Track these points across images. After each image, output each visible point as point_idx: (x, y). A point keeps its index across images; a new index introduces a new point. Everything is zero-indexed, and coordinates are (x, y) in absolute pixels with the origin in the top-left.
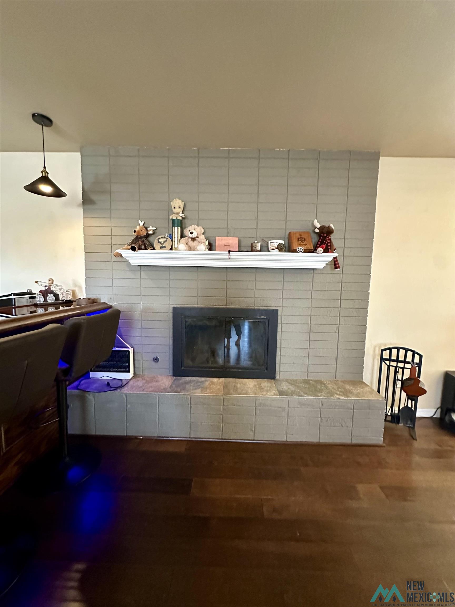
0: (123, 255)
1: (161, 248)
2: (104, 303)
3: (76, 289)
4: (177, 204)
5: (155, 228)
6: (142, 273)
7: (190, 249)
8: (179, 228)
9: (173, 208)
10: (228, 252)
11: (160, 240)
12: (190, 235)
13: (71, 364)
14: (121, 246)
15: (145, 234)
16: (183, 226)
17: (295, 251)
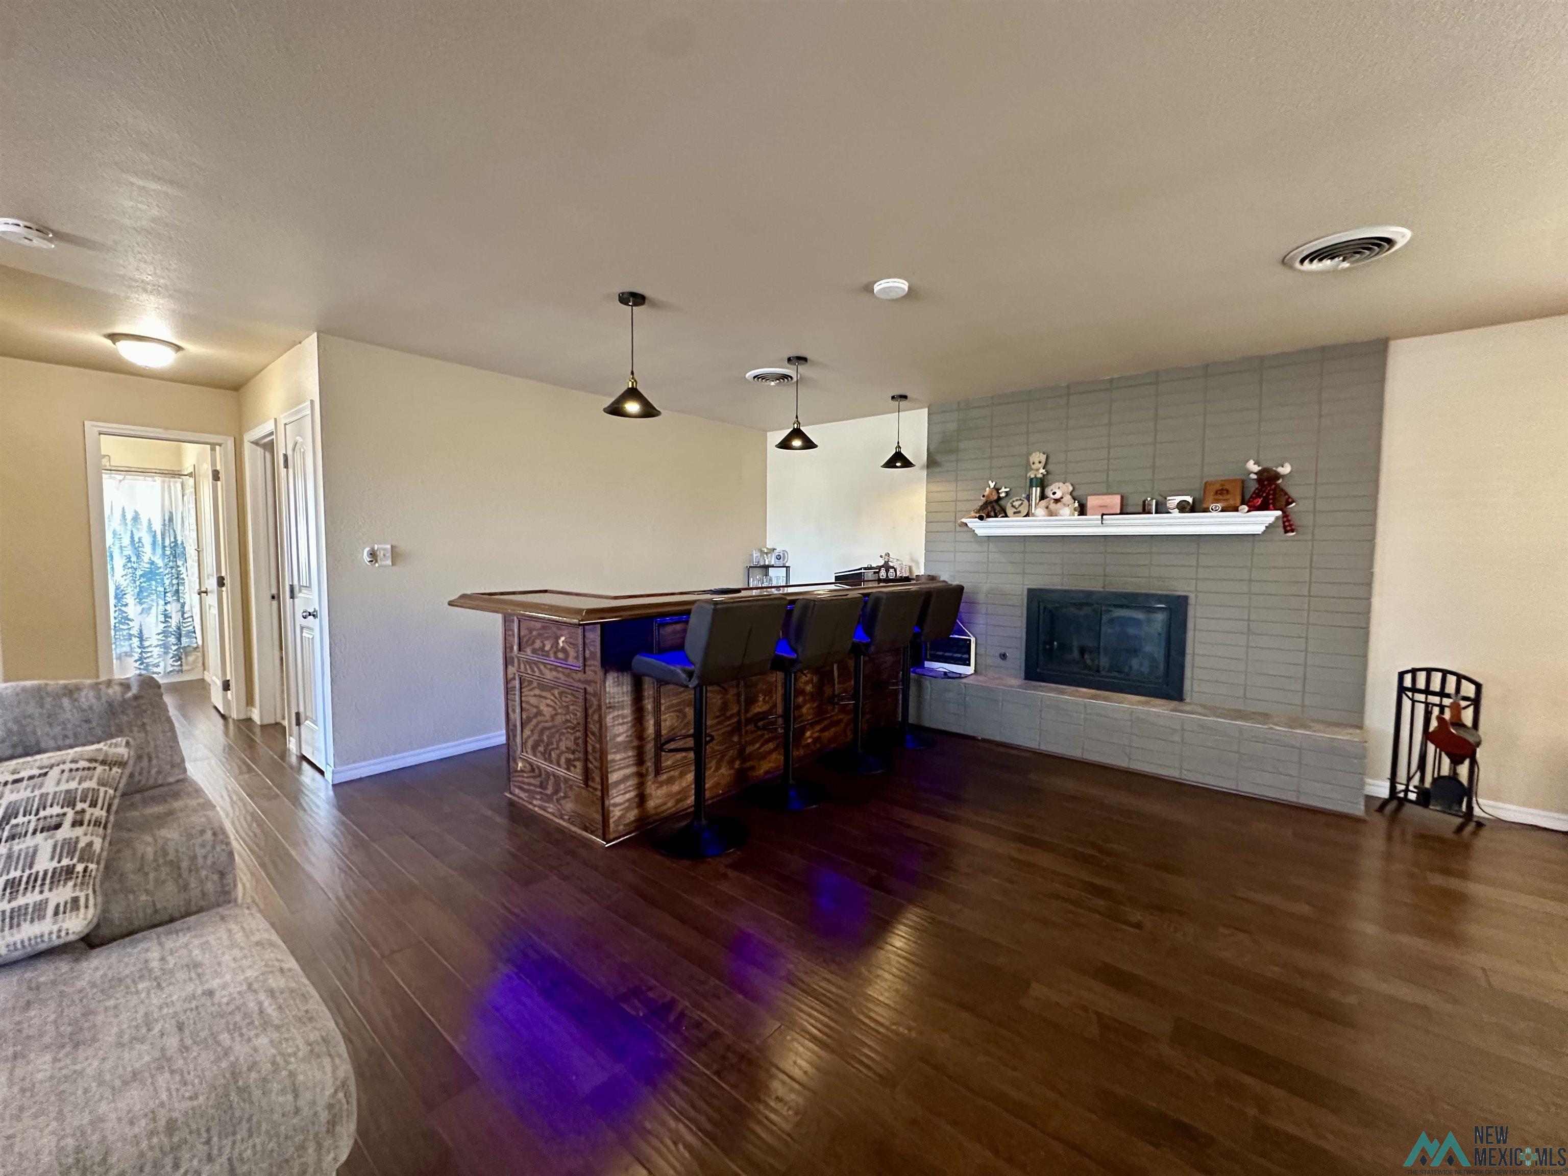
0: (969, 525)
1: (1015, 513)
2: (944, 581)
3: (913, 565)
4: (1038, 458)
5: (1007, 490)
6: (991, 545)
7: (1051, 514)
8: (1038, 489)
9: (1031, 462)
10: (1100, 517)
11: (1014, 504)
12: (1052, 496)
13: (922, 629)
14: (966, 514)
15: (996, 497)
16: (1046, 484)
17: (1206, 510)
